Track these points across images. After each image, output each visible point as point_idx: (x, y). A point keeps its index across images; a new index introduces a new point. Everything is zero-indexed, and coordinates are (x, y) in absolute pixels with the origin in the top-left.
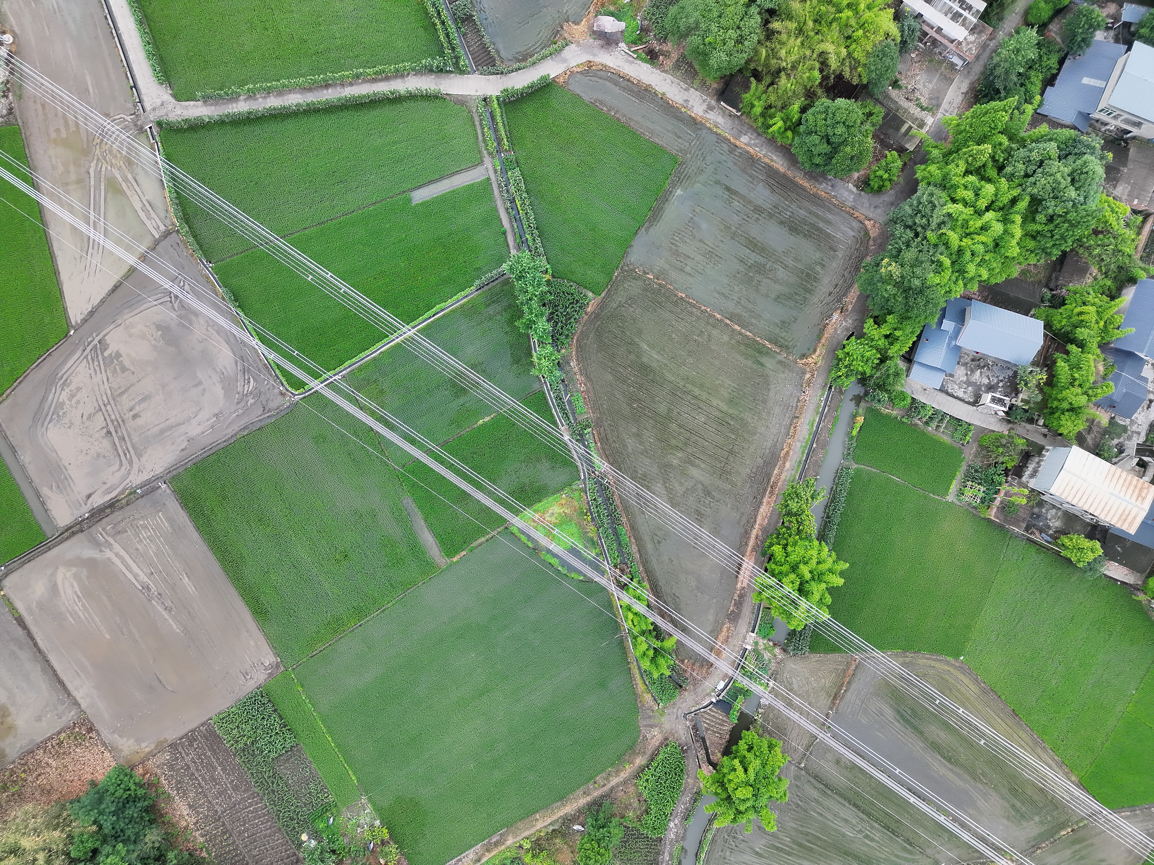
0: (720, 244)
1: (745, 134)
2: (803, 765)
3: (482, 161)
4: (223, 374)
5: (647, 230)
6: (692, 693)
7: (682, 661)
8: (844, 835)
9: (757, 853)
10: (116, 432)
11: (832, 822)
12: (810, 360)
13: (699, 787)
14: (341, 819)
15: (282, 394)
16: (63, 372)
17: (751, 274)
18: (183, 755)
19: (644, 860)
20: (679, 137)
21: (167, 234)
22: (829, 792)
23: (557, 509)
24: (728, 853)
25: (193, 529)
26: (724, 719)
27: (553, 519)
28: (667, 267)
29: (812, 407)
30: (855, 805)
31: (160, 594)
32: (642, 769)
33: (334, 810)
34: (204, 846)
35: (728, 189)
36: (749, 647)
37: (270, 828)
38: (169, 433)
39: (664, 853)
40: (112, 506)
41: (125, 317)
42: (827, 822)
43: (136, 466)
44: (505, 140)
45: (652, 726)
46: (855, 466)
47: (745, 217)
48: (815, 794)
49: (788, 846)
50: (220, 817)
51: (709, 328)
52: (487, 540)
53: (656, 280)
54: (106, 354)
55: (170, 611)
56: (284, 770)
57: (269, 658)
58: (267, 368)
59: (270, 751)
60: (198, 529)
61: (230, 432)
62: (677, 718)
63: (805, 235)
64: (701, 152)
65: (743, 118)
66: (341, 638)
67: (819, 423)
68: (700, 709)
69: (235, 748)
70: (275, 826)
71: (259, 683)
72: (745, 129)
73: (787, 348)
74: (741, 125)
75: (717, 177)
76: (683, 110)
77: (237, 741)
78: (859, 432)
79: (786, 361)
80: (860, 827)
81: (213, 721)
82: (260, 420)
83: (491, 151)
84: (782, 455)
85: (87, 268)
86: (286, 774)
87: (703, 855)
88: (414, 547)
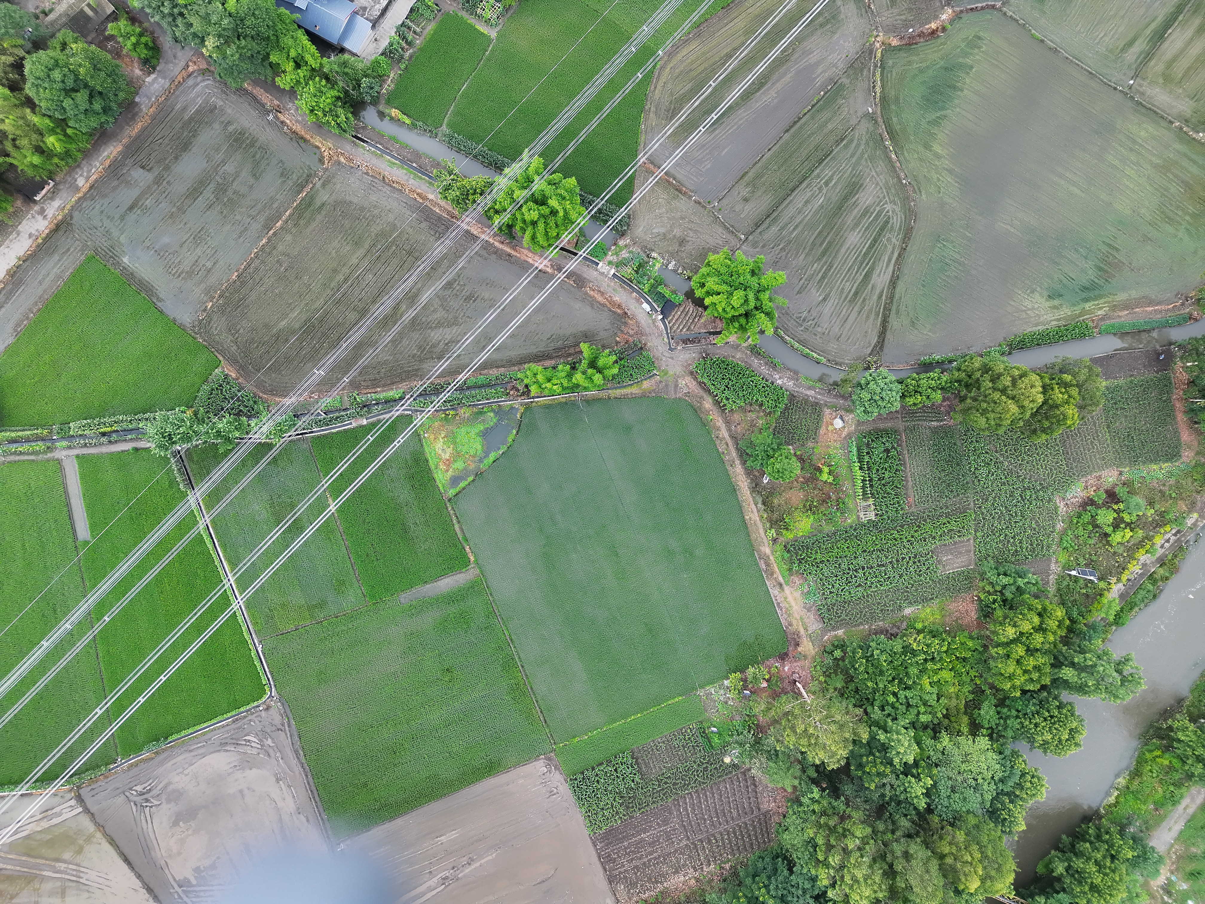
0: (188, 226)
1: (76, 180)
2: (743, 237)
3: (57, 460)
4: (235, 766)
5: (160, 300)
6: (649, 338)
7: (617, 343)
8: (821, 206)
9: (824, 299)
11: (805, 217)
12: (326, 154)
13: (747, 348)
14: (715, 719)
15: (268, 708)
17: (226, 200)
18: (622, 870)
19: (811, 416)
20: (68, 250)
21: (80, 799)
22: (775, 214)
23: (439, 445)
24: (819, 329)
25: (393, 823)
26: (681, 309)
27: (449, 451)
28: (203, 286)
29: (374, 161)
30: (793, 190)
31: (453, 868)
32: (717, 403)
33: (706, 725)
34: (720, 864)
35: (131, 208)
36: (613, 271)
37: (713, 794)
38: (288, 833)
39: (807, 395)
41: (159, 856)
42: (805, 222)
44: (36, 432)
45: (676, 386)
46: (444, 127)
47: (164, 195)
48: (774, 229)
49: (822, 267)
50: (693, 843)
51: (275, 253)
52: (459, 522)
53: (215, 300)
54: (194, 882)
55: (473, 860)
56: (655, 770)
57: (540, 766)
58: (237, 720)
59: (633, 781)
60: (392, 819)
61: (298, 769)
62: (672, 358)
63: (194, 136)
64: (88, 230)
65: (58, 179)
66: (532, 688)
67: (393, 156)
68: (667, 333)
69: (624, 815)
70: (711, 787)
71: (563, 780)
72: (69, 179)
73: (310, 176)
74: (65, 182)
75: (117, 217)
76: (40, 241)
77: (617, 813)
78: (408, 116)
79: (323, 179)
80: (816, 189)
81: (592, 834)
82: (291, 736)
83: (48, 448)
84: (421, 201)
85: (100, 886)
86: (660, 767)
87: (815, 355)
88: (452, 598)
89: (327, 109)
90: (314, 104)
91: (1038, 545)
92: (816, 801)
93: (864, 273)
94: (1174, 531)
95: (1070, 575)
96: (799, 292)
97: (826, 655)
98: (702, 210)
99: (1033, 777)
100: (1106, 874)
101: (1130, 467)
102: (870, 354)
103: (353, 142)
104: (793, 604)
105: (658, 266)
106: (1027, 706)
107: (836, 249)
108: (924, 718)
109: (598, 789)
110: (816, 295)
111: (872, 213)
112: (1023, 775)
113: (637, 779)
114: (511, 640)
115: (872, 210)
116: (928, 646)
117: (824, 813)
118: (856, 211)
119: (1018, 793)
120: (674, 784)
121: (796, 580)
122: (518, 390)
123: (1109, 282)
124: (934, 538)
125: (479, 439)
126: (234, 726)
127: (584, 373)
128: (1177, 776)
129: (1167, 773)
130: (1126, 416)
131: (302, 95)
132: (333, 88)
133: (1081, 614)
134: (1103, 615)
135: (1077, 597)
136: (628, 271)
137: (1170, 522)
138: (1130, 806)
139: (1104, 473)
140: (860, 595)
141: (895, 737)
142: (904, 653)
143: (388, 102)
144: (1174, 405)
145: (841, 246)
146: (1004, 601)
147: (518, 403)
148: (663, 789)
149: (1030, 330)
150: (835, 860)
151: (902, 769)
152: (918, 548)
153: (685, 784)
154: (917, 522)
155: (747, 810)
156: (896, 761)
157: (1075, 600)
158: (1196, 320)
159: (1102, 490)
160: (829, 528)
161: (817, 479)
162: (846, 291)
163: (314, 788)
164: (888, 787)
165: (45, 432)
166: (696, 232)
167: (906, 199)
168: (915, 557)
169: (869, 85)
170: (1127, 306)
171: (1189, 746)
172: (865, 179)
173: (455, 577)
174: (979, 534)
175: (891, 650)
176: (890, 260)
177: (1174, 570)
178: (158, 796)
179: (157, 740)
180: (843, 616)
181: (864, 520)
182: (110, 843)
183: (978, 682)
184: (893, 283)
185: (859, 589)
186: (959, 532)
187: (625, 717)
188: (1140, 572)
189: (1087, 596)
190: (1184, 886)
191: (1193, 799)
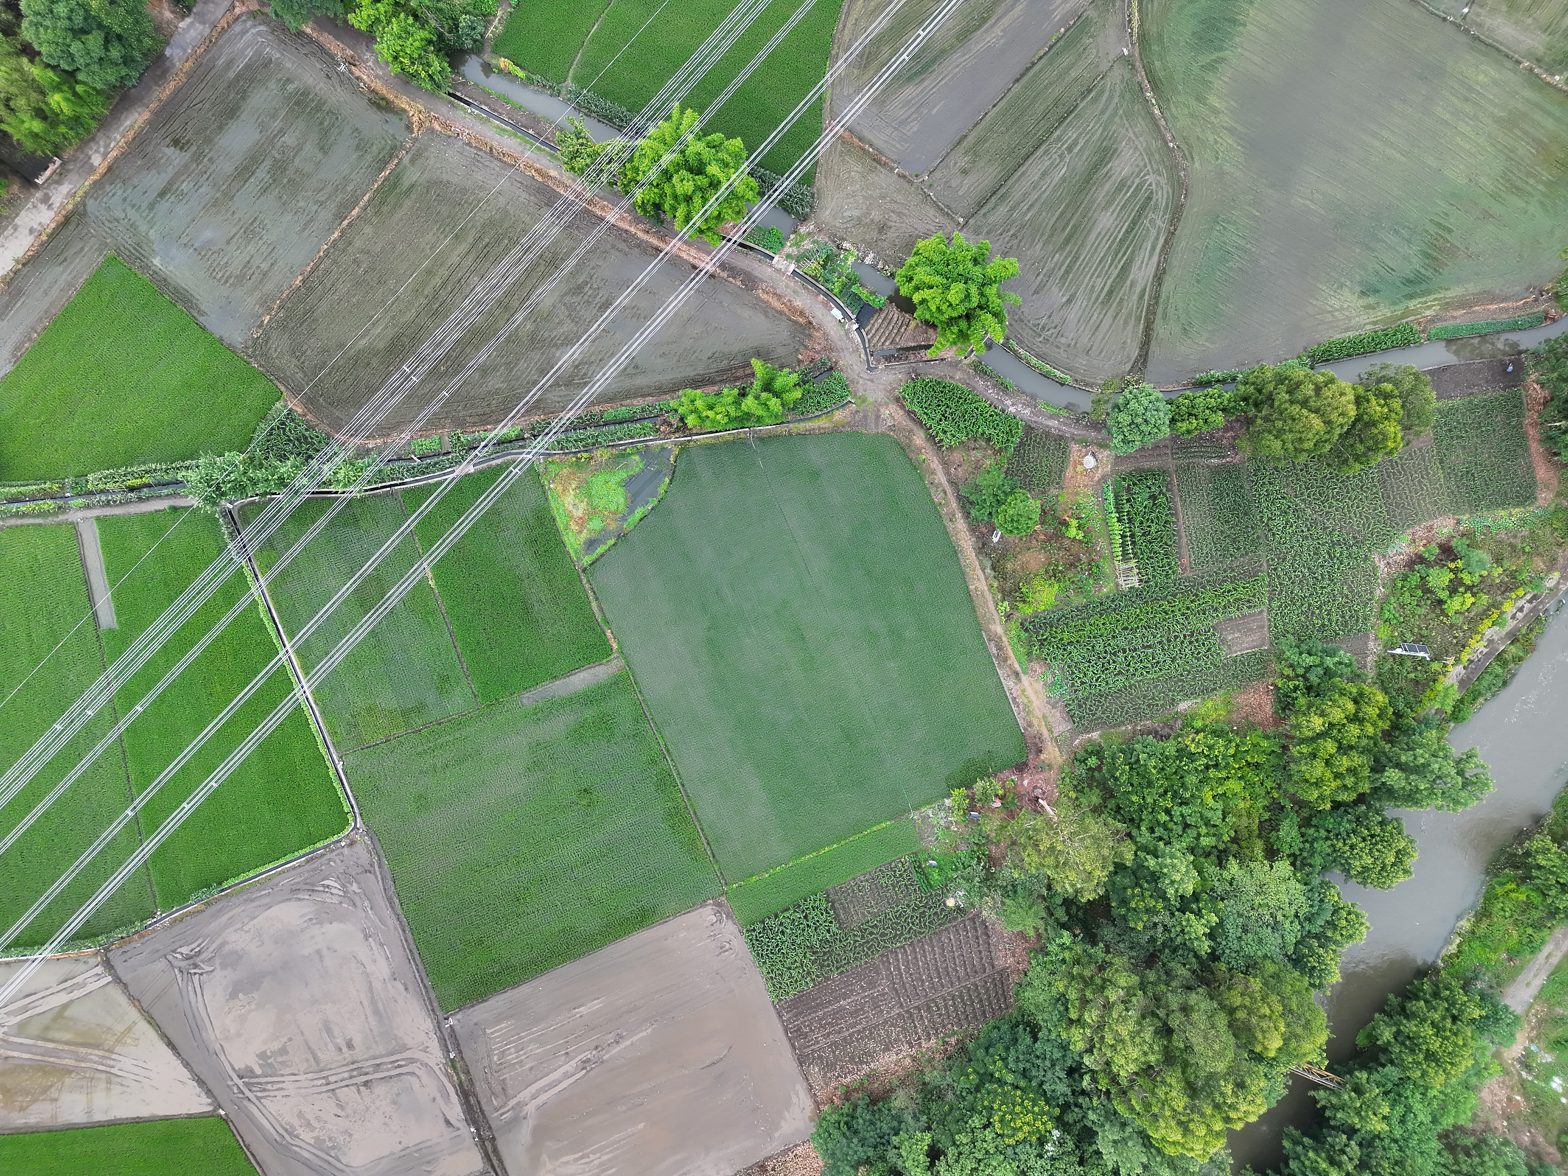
0: (237, 216)
1: (90, 158)
2: (961, 220)
3: (72, 523)
4: (311, 919)
5: (202, 313)
6: (842, 354)
7: (800, 362)
8: (1063, 179)
9: (1069, 301)
10: (367, 1074)
11: (1043, 193)
12: (415, 119)
13: (969, 365)
14: (934, 849)
15: (352, 844)
16: (274, 1133)
17: (285, 181)
18: (815, 1047)
19: (1053, 454)
20: (82, 250)
21: (108, 965)
22: (1003, 190)
23: (569, 499)
24: (1063, 340)
25: (516, 991)
26: (883, 316)
27: (583, 506)
28: (257, 295)
29: (479, 127)
30: (1026, 158)
31: (597, 1048)
32: (931, 438)
33: (922, 857)
34: (943, 1038)
35: (162, 194)
36: (792, 267)
37: (933, 947)
38: (380, 1004)
39: (1048, 426)
40: (466, 1094)
41: (213, 1038)
42: (1042, 200)
43: (417, 1055)
44: (43, 486)
45: (878, 417)
46: (569, 81)
47: (205, 176)
48: (1003, 209)
49: (1066, 258)
50: (907, 1012)
51: (350, 249)
52: (597, 599)
53: (273, 313)
54: (258, 1071)
55: (621, 1037)
56: (857, 916)
57: (707, 914)
58: (312, 859)
59: (828, 931)
60: (516, 984)
61: (392, 922)
62: (872, 381)
63: (243, 98)
64: (107, 223)
65: (66, 156)
66: (695, 813)
67: (503, 121)
68: (865, 348)
69: (818, 976)
70: (931, 939)
71: (737, 932)
72: (82, 156)
73: (394, 148)
74: (75, 161)
75: (144, 205)
76: (44, 238)
77: (809, 973)
78: (521, 67)
79: (412, 152)
80: (1056, 156)
81: (776, 1001)
82: (382, 879)
83: (60, 508)
84: (540, 180)
85: (137, 1078)
86: (863, 913)
87: (1058, 373)
88: (589, 698)
89: (416, 56)
90: (399, 48)
91: (1351, 617)
92: (1067, 948)
93: (1120, 266)
94: (1528, 597)
95: (1393, 655)
96: (1036, 292)
97: (1077, 764)
98: (907, 185)
99: (1349, 913)
100: (1447, 1038)
101: (1471, 513)
102: (1130, 372)
103: (450, 102)
104: (1033, 698)
105: (851, 260)
106: (1340, 824)
107: (1084, 234)
108: (1205, 841)
109: (783, 942)
110: (1058, 296)
111: (1130, 187)
112: (1336, 912)
113: (833, 928)
114: (668, 751)
115: (1129, 183)
116: (1210, 748)
117: (1077, 962)
118: (1108, 185)
119: (1329, 934)
120: (883, 935)
121: (1037, 666)
122: (670, 425)
123: (1440, 274)
124: (1216, 610)
125: (621, 490)
126: (307, 867)
127: (757, 398)
128: (1536, 915)
129: (1524, 911)
130: (1464, 448)
131: (382, 37)
132: (423, 27)
133: (1408, 705)
134: (1437, 706)
135: (1403, 684)
136: (812, 267)
137: (1523, 583)
138: (1476, 955)
139: (1437, 522)
140: (1120, 685)
141: (1169, 861)
142: (1179, 758)
143: (496, 52)
144: (1526, 432)
145: (1090, 230)
146: (1309, 688)
147: (671, 443)
148: (868, 942)
149: (1338, 336)
150: (1091, 1016)
151: (1178, 906)
152: (1196, 623)
153: (896, 935)
154: (1193, 590)
155: (978, 967)
156: (1171, 892)
157: (1401, 689)
158: (1554, 320)
159: (1433, 544)
160: (1079, 600)
161: (1063, 536)
162: (1098, 289)
163: (413, 947)
164: (1160, 929)
165: (55, 487)
166: (899, 214)
167: (1174, 168)
168: (1192, 635)
169: (1124, 18)
170: (1463, 303)
171: (1553, 873)
172: (1120, 143)
173: (592, 671)
174: (1275, 604)
175: (1162, 754)
176: (1153, 248)
177: (1530, 647)
178: (210, 959)
179: (209, 886)
180: (1099, 714)
181: (1125, 587)
182: (149, 1022)
183: (1276, 796)
184: (1159, 278)
185: (1120, 677)
186: (1248, 601)
187: (817, 848)
188: (1486, 650)
189: (1416, 682)
190: (1548, 1058)
191: (1557, 946)
